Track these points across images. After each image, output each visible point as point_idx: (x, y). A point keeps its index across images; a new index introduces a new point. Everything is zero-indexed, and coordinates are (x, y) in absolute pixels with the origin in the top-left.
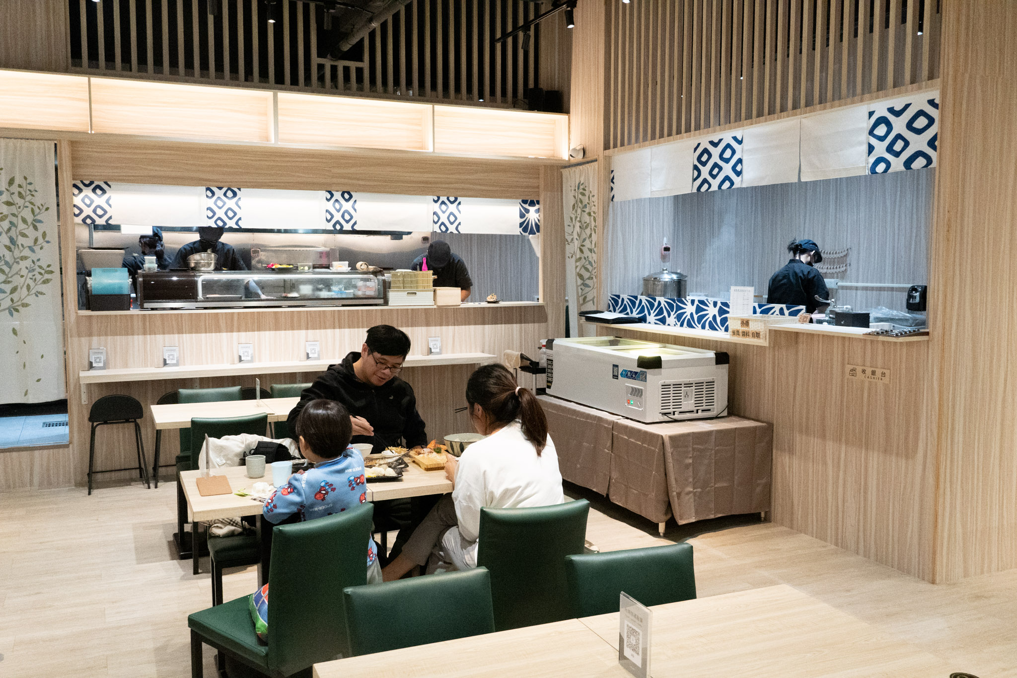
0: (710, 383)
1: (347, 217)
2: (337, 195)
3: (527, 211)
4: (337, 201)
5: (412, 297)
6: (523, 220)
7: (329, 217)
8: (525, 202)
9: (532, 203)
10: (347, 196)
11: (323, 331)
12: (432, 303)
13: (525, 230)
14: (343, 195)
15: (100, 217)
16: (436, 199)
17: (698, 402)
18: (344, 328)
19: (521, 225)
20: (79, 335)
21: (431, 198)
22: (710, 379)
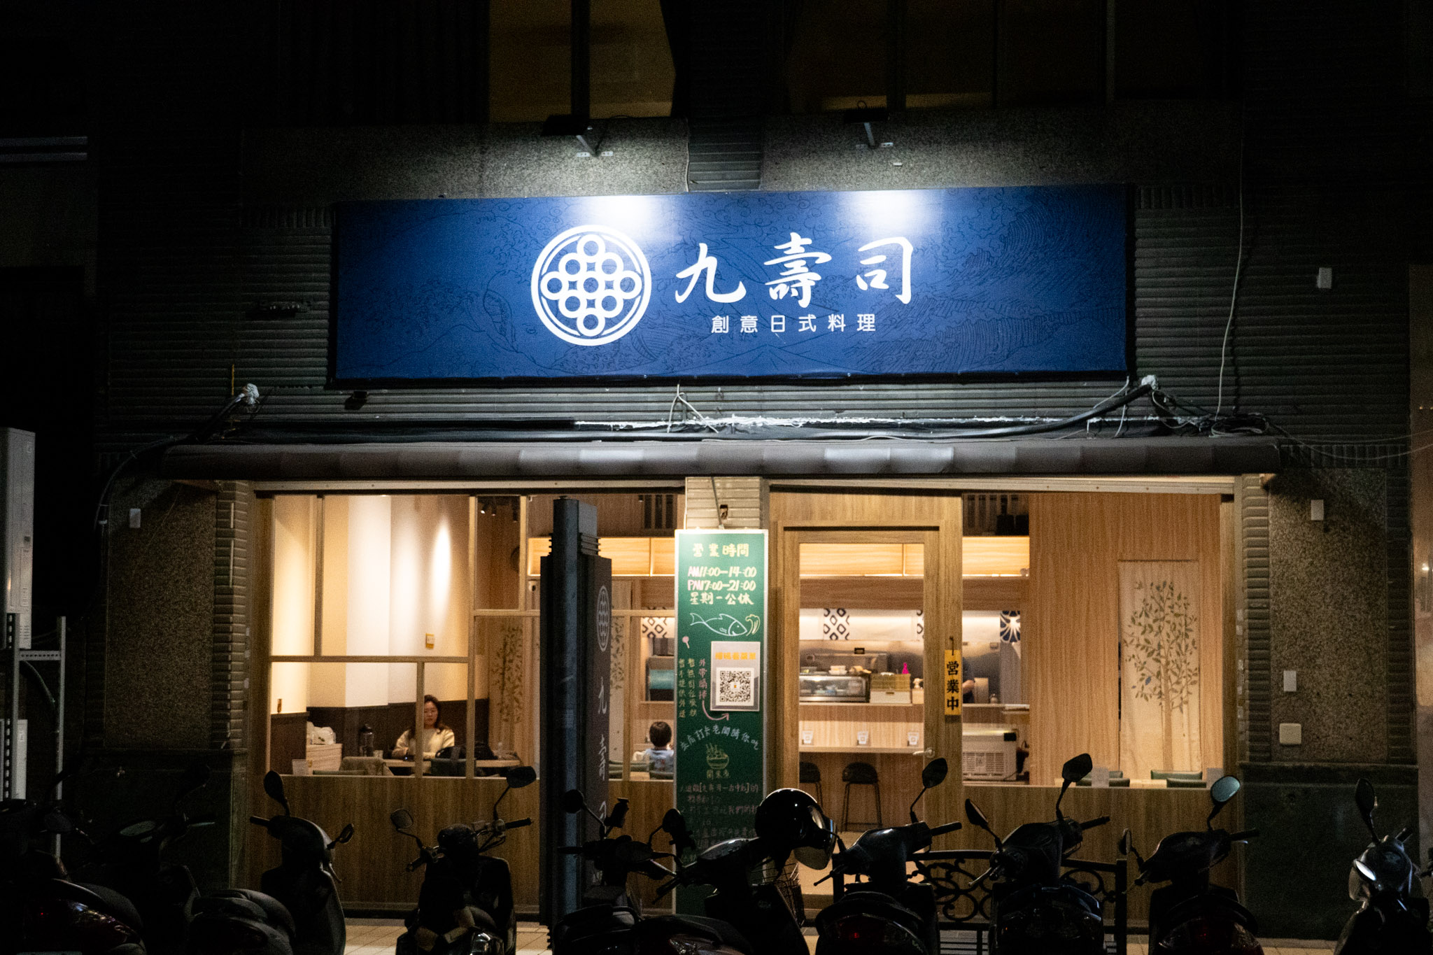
0: (1000, 755)
1: (841, 629)
2: (833, 612)
3: (1008, 621)
4: (833, 616)
5: (891, 696)
6: (1003, 629)
7: (826, 630)
8: (1006, 613)
9: (1013, 614)
10: (841, 612)
11: (817, 722)
12: (909, 701)
13: (1006, 638)
14: (838, 612)
15: (659, 632)
16: (919, 612)
17: (988, 768)
18: (834, 720)
19: (1002, 634)
20: (640, 718)
21: (914, 612)
22: (999, 751)
